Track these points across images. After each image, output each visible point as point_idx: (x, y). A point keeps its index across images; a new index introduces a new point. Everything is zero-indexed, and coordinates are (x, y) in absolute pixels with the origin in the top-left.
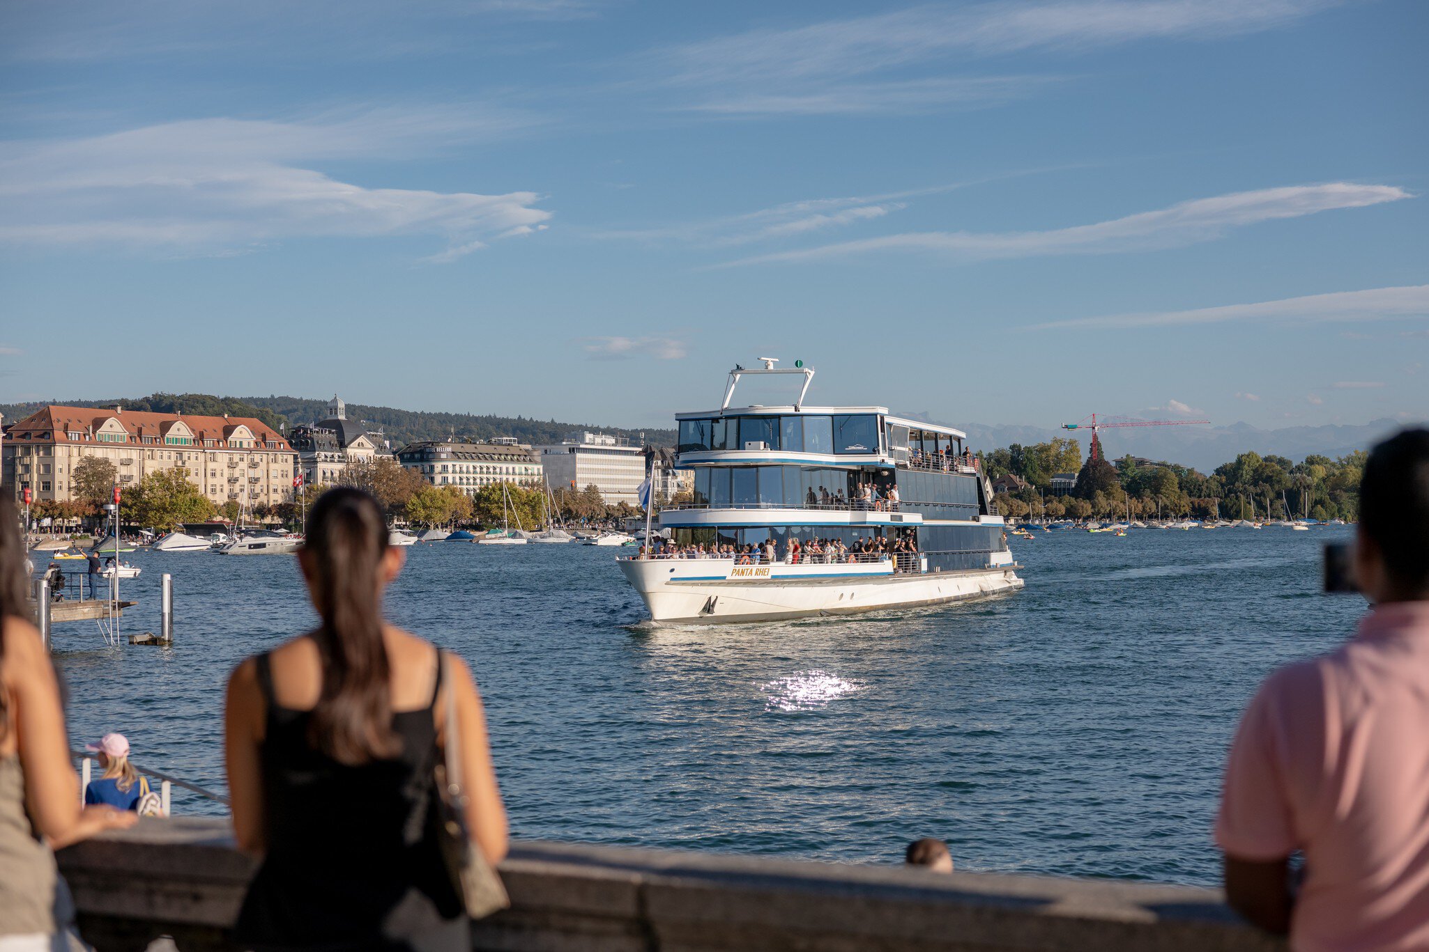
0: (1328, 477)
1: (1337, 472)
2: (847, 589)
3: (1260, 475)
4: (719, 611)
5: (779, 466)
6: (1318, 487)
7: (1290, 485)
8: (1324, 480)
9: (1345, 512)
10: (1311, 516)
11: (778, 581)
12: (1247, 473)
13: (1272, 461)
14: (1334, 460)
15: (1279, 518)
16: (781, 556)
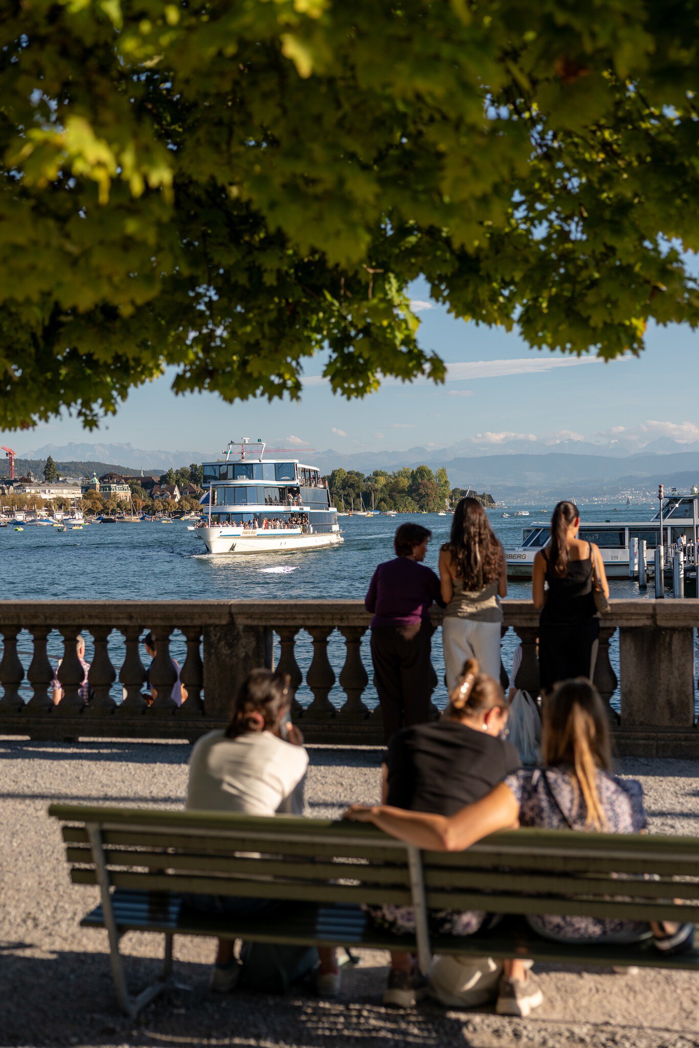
0: (388, 484)
1: (393, 481)
2: (283, 540)
3: (347, 483)
4: (236, 550)
5: (256, 487)
6: (382, 490)
7: (364, 489)
8: (385, 486)
9: (398, 506)
10: (378, 508)
11: (260, 536)
12: (338, 482)
13: (352, 474)
14: (390, 473)
15: (359, 510)
16: (260, 526)
